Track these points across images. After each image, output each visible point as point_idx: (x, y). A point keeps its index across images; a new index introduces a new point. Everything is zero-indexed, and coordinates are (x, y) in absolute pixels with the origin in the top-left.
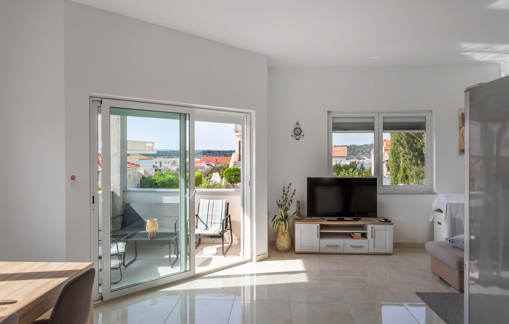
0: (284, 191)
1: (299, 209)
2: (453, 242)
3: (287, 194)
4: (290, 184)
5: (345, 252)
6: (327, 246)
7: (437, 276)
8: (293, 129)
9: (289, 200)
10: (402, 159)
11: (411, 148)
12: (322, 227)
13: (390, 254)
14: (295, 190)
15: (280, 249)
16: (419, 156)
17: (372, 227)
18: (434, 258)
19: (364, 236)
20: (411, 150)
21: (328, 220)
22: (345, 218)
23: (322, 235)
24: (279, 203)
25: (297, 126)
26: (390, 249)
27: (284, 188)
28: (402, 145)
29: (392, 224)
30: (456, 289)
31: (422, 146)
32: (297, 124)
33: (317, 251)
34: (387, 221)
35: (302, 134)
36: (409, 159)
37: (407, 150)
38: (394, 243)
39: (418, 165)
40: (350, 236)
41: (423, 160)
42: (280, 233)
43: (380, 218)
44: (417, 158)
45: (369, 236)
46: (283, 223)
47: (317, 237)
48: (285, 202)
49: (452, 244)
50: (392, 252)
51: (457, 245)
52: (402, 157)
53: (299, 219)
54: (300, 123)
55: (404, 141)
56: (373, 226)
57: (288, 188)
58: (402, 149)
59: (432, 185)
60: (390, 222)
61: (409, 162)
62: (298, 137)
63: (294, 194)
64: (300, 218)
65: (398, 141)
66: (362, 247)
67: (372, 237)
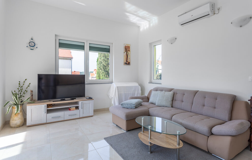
0: (19, 84)
1: (32, 96)
2: (122, 105)
3: (22, 87)
4: (26, 80)
5: (65, 119)
6: (52, 118)
7: (115, 124)
8: (28, 42)
9: (23, 91)
10: (101, 75)
11: (104, 70)
12: (48, 106)
13: (92, 116)
14: (30, 84)
15: (13, 126)
16: (108, 74)
17: (82, 103)
18: (114, 115)
19: (77, 108)
20: (105, 71)
21: (53, 101)
22: (66, 99)
23: (49, 111)
24: (14, 93)
25: (32, 41)
26: (92, 113)
27: (20, 82)
28: (101, 69)
29: (93, 100)
30: (124, 130)
31: (109, 70)
32: (32, 39)
33: (45, 122)
34: (90, 98)
35: (36, 46)
36: (104, 75)
37: (103, 71)
38: (94, 110)
39: (107, 77)
40: (69, 109)
41: (109, 75)
42: (13, 114)
43: (87, 97)
44: (107, 75)
45: (80, 108)
46: (16, 106)
47: (44, 113)
48: (20, 92)
49: (122, 106)
50: (93, 115)
51: (124, 106)
52: (101, 74)
53: (31, 103)
54: (34, 38)
55: (102, 68)
56: (82, 101)
57: (24, 82)
58: (101, 71)
59: (112, 79)
60: (92, 98)
61: (104, 76)
62: (32, 48)
63: (29, 86)
64: (32, 101)
65: (100, 68)
66: (76, 114)
67: (82, 108)
